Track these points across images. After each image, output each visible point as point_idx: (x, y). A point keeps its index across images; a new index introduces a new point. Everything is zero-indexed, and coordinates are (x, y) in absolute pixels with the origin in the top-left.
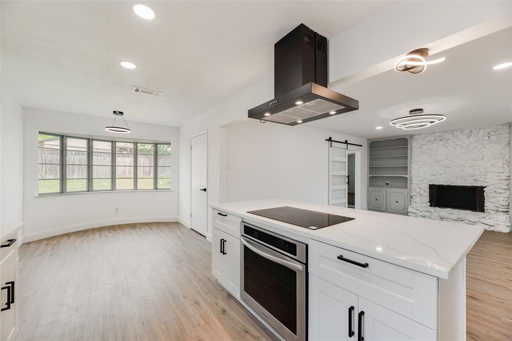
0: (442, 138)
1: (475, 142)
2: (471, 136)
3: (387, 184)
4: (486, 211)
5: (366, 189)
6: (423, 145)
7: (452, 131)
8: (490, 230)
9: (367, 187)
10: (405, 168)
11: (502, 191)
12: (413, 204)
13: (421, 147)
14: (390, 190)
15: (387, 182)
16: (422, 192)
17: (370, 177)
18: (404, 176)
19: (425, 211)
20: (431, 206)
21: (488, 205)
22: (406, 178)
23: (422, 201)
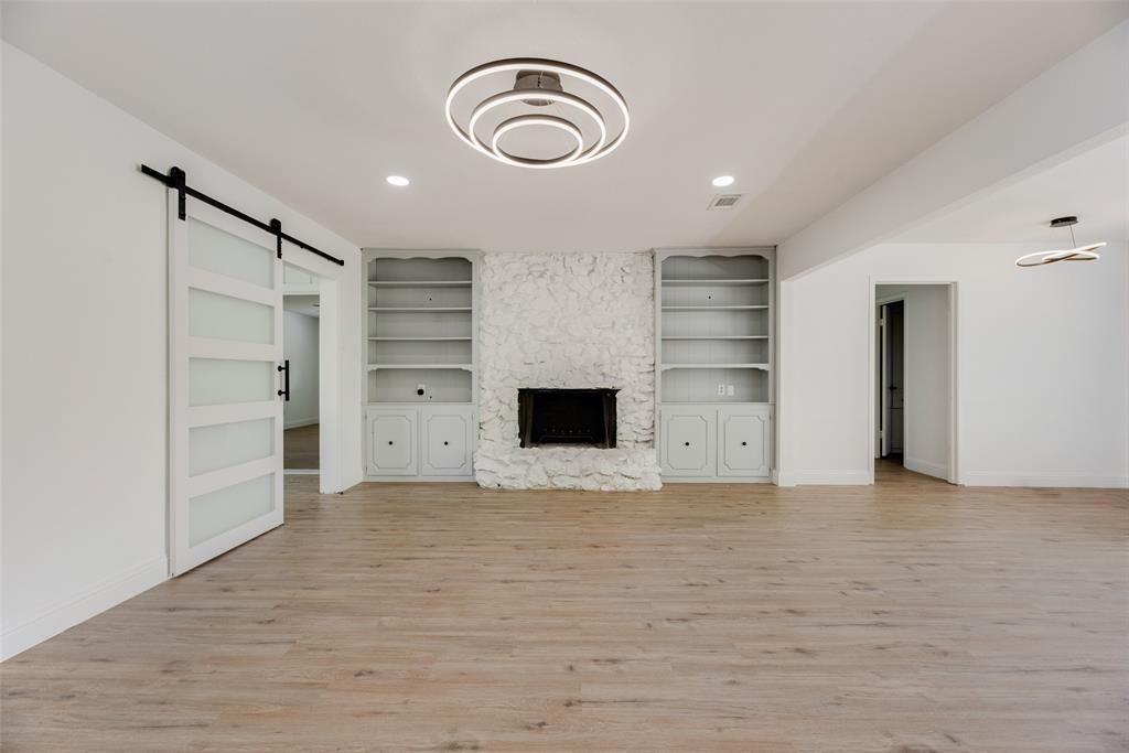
0: (542, 269)
1: (600, 286)
2: (593, 271)
3: (421, 392)
4: (618, 443)
5: (358, 411)
6: (505, 283)
7: (562, 254)
8: (632, 489)
9: (362, 404)
10: (467, 343)
11: (644, 398)
12: (486, 445)
13: (500, 289)
14: (427, 409)
15: (420, 387)
16: (504, 409)
17: (370, 373)
18: (464, 367)
19: (514, 463)
20: (522, 445)
21: (623, 430)
22: (469, 373)
23: (505, 434)
